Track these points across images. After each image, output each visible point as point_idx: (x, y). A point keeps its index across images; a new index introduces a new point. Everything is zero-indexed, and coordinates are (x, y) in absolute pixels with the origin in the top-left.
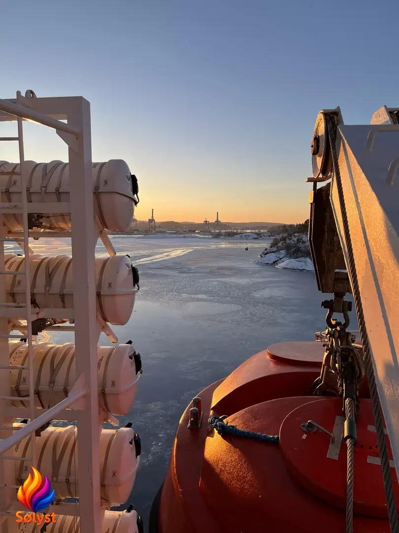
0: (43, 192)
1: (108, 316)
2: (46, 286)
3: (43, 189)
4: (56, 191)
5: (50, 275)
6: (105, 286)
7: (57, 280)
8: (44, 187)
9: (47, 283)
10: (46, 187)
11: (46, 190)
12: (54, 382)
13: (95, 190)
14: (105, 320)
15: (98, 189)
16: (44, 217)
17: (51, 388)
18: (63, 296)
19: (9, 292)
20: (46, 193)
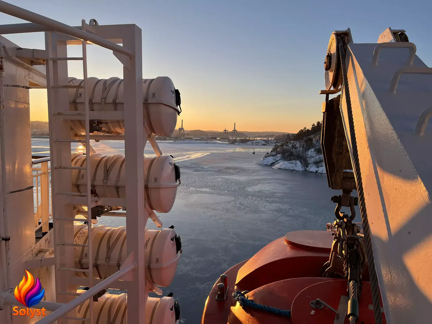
0: (103, 103)
1: (154, 205)
2: (104, 179)
3: (103, 100)
4: (113, 101)
5: (107, 171)
6: (152, 180)
7: (113, 174)
8: (104, 98)
9: (105, 177)
10: (105, 98)
11: (105, 101)
12: (109, 258)
13: (145, 101)
14: (152, 208)
15: (147, 101)
16: (103, 123)
17: (107, 262)
18: (117, 188)
19: (75, 183)
20: (105, 103)
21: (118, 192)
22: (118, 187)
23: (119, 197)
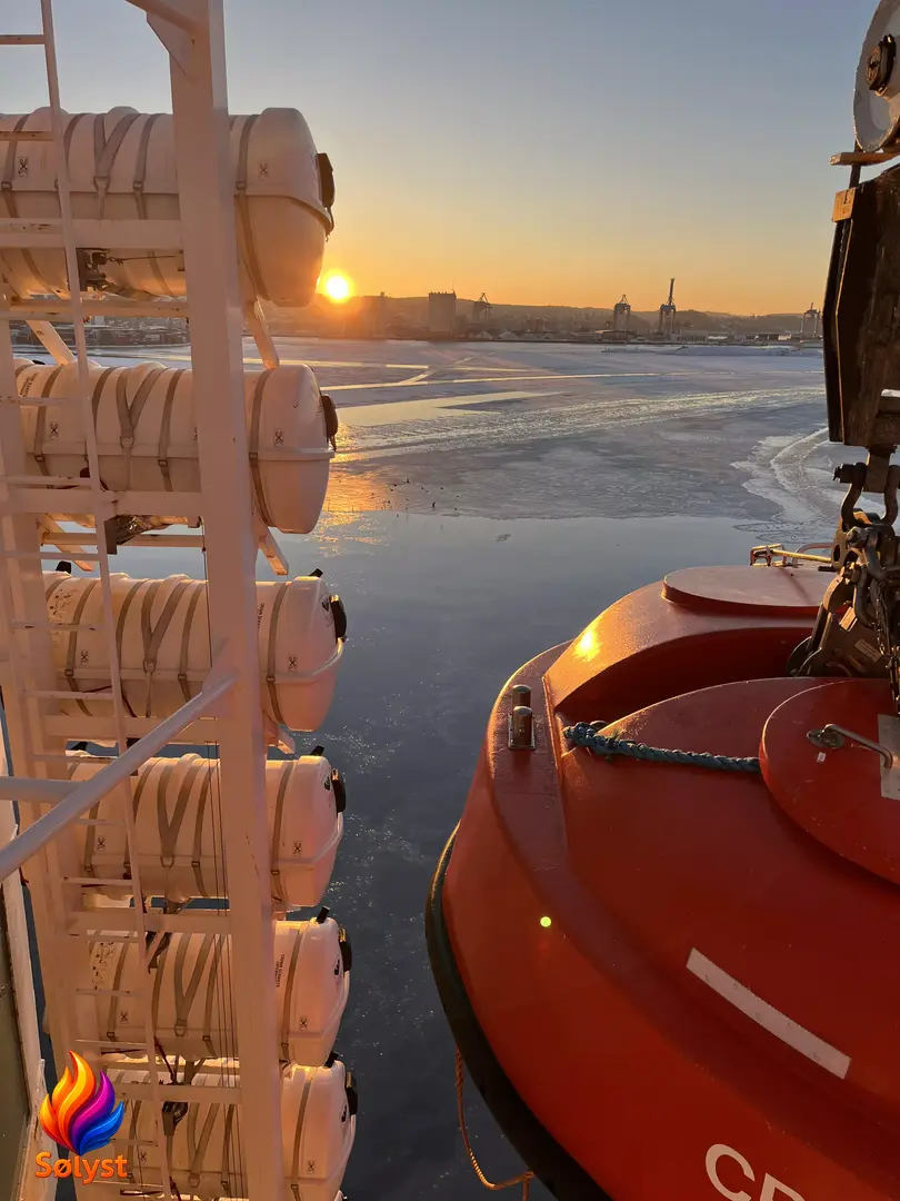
0: (101, 194)
1: (273, 513)
3: (102, 184)
4: (134, 188)
5: (130, 412)
6: (266, 439)
7: (148, 423)
8: (103, 178)
9: (123, 430)
10: (108, 179)
11: (108, 187)
12: (154, 661)
13: (238, 188)
14: (268, 521)
16: (110, 259)
17: (149, 674)
18: (165, 464)
19: (31, 451)
20: (108, 194)
21: (166, 475)
22: (167, 460)
23: (169, 488)
